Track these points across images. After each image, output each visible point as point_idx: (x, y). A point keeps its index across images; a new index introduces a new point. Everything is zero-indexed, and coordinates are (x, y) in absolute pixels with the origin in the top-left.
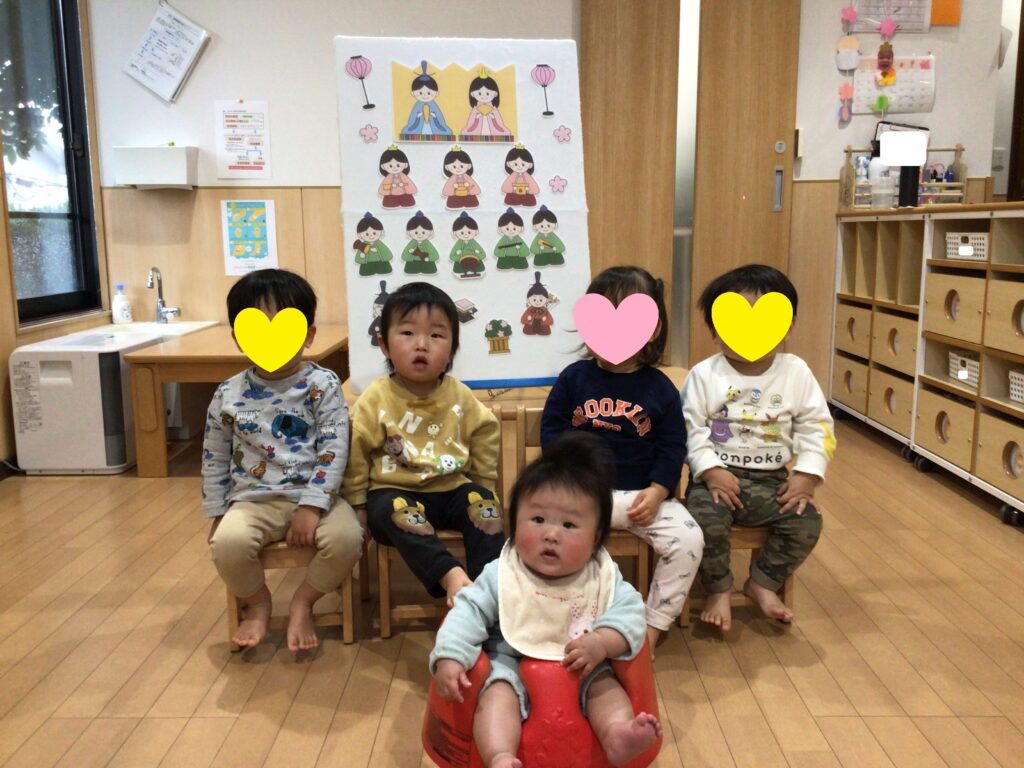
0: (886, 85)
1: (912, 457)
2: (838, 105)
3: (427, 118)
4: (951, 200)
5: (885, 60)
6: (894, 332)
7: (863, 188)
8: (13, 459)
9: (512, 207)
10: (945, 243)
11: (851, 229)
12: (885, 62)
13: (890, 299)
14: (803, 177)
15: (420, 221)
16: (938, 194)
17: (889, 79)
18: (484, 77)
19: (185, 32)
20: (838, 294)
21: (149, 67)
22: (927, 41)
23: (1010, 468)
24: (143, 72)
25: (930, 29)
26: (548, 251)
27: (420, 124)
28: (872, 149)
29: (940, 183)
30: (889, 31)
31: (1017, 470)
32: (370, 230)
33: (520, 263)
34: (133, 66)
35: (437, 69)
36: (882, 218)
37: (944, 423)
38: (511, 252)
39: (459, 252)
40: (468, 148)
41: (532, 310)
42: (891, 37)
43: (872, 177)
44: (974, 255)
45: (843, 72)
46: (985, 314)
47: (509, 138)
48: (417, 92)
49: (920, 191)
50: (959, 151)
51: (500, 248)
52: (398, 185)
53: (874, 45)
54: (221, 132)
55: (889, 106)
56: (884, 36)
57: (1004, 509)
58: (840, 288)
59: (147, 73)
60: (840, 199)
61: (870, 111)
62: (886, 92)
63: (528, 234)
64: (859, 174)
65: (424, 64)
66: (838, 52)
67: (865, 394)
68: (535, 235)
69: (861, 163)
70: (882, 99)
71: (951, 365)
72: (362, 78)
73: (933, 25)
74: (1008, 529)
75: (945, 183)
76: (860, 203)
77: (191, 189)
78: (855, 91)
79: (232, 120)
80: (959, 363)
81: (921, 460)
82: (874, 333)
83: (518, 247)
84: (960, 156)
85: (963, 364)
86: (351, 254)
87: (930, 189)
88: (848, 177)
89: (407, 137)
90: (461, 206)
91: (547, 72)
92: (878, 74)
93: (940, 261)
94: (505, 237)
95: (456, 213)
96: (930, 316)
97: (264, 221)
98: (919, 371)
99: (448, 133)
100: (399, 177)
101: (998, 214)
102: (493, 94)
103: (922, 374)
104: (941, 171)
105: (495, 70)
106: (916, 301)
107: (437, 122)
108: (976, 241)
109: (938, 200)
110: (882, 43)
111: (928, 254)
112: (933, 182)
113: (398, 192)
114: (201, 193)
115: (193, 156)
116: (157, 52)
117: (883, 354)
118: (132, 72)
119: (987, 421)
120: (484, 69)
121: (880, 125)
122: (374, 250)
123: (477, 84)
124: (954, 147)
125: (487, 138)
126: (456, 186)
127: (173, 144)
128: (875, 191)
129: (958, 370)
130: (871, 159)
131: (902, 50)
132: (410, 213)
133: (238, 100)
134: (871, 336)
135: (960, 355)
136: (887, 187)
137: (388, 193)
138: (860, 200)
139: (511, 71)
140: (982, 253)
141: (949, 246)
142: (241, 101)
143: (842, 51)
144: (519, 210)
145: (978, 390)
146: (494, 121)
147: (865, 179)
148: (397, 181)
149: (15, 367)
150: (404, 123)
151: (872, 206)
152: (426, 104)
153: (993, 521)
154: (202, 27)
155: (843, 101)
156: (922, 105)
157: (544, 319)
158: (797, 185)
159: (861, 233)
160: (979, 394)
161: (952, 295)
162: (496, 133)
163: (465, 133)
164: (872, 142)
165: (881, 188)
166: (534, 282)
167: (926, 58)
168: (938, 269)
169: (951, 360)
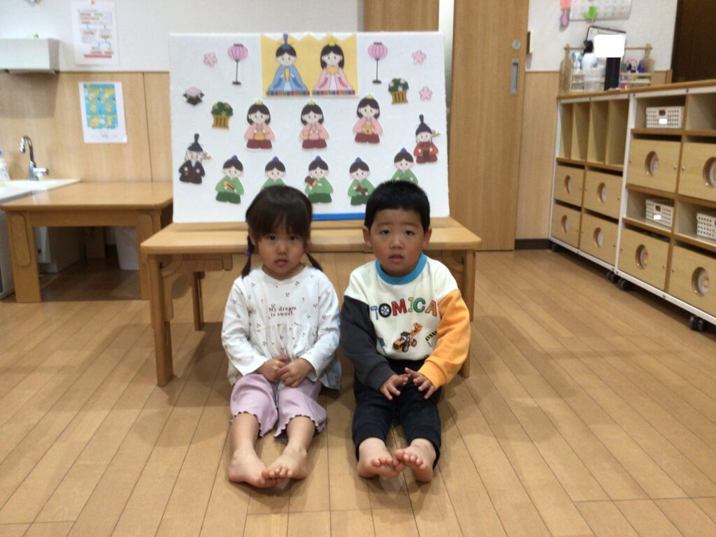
1: (616, 279)
3: (288, 79)
6: (602, 186)
7: (578, 77)
10: (645, 116)
11: (568, 109)
13: (599, 160)
14: (532, 70)
16: (632, 82)
18: (332, 44)
20: (557, 159)
23: (697, 288)
27: (282, 83)
28: (584, 47)
29: (634, 74)
31: (703, 290)
36: (594, 99)
37: (642, 253)
43: (585, 68)
44: (668, 124)
46: (681, 171)
47: (351, 92)
48: (280, 58)
49: (620, 79)
50: (648, 49)
54: (77, 27)
55: (597, 14)
57: (692, 319)
58: (559, 153)
60: (560, 86)
61: (583, 18)
62: (595, 3)
64: (575, 66)
65: (286, 36)
67: (578, 233)
69: (577, 57)
70: (592, 9)
71: (647, 209)
75: (637, 73)
76: (575, 88)
77: (54, 72)
79: (85, 17)
80: (654, 208)
81: (623, 282)
82: (586, 187)
84: (649, 53)
85: (658, 209)
87: (626, 78)
88: (566, 69)
89: (272, 93)
91: (382, 49)
93: (641, 131)
96: (633, 172)
97: (114, 99)
98: (623, 214)
99: (304, 89)
101: (692, 91)
102: (339, 58)
103: (625, 216)
104: (635, 65)
106: (622, 162)
107: (295, 81)
108: (670, 113)
109: (632, 85)
111: (631, 124)
112: (629, 73)
115: (54, 45)
117: (593, 203)
119: (679, 252)
120: (332, 37)
121: (591, 29)
123: (327, 50)
124: (645, 47)
125: (334, 93)
127: (37, 36)
128: (587, 79)
129: (654, 214)
130: (583, 55)
133: (90, 2)
134: (584, 190)
135: (655, 202)
136: (596, 76)
139: (353, 39)
140: (675, 122)
141: (648, 118)
142: (93, 2)
145: (672, 229)
146: (340, 79)
147: (579, 70)
150: (270, 81)
151: (585, 90)
152: (287, 67)
153: (683, 329)
156: (621, 14)
158: (528, 75)
159: (575, 111)
161: (651, 156)
162: (341, 88)
163: (317, 89)
164: (584, 41)
165: (592, 76)
168: (640, 135)
169: (648, 206)
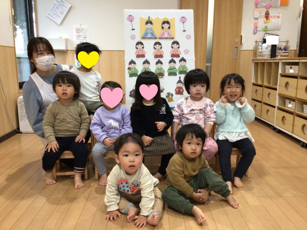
0: (267, 22)
1: (274, 129)
2: (253, 28)
3: (149, 33)
4: (285, 56)
5: (267, 15)
6: (269, 94)
7: (260, 52)
8: (18, 128)
9: (173, 58)
10: (285, 68)
11: (257, 64)
12: (267, 16)
13: (268, 84)
14: (242, 49)
15: (146, 62)
16: (281, 54)
17: (268, 21)
18: (166, 20)
19: (65, 5)
20: (252, 83)
21: (54, 15)
22: (279, 10)
23: (303, 132)
24: (52, 16)
25: (280, 7)
26: (183, 70)
27: (147, 34)
28: (263, 41)
29: (282, 51)
30: (268, 7)
31: (306, 132)
32: (132, 64)
33: (175, 74)
34: (49, 14)
35: (153, 18)
36: (266, 61)
37: (284, 119)
38: (172, 71)
39: (157, 71)
40: (160, 41)
41: (178, 88)
42: (269, 9)
43: (263, 49)
44: (294, 72)
45: (255, 19)
46: (297, 89)
47: (173, 38)
48: (147, 25)
49: (276, 53)
50: (287, 42)
51: (169, 70)
52: (141, 52)
53: (264, 11)
54: (75, 34)
55: (268, 29)
56: (267, 8)
57: (302, 143)
58: (253, 81)
59: (53, 16)
60: (253, 55)
61: (262, 30)
62: (267, 25)
63: (178, 65)
64: (259, 48)
65: (149, 17)
66: (254, 13)
67: (260, 111)
68: (179, 65)
69: (260, 45)
70: (266, 27)
71: (286, 103)
72: (131, 21)
73: (281, 5)
74: (303, 148)
75: (283, 51)
76: (259, 57)
77: (66, 51)
78: (258, 24)
79: (78, 31)
80: (288, 102)
81: (277, 130)
82: (263, 94)
83: (174, 69)
84: (288, 43)
85: (290, 103)
86: (127, 71)
87: (279, 53)
88: (256, 49)
89: (143, 38)
90: (158, 58)
91: (185, 19)
92: (265, 19)
93: (284, 74)
94: (171, 67)
95: (157, 60)
96: (281, 89)
98: (277, 104)
99: (155, 37)
100: (141, 50)
101: (301, 61)
102: (168, 25)
103: (278, 105)
104: (282, 48)
105: (169, 18)
106: (277, 85)
107: (152, 34)
108: (294, 68)
109: (281, 56)
110: (266, 11)
111: (280, 71)
112: (280, 51)
113: (140, 53)
114: (69, 52)
115: (67, 40)
116: (56, 10)
117: (266, 100)
118: (49, 16)
119: (297, 118)
120: (166, 18)
121: (265, 34)
122: (133, 70)
123: (164, 23)
124: (286, 41)
125: (166, 38)
126: (157, 52)
127: (61, 37)
128: (264, 53)
129: (288, 104)
130: (262, 44)
131: (272, 12)
132: (143, 60)
133: (80, 25)
134: (262, 95)
135: (289, 100)
136: (267, 52)
137: (138, 54)
138: (260, 56)
139: (174, 19)
140: (296, 71)
141: (286, 69)
142: (81, 25)
143: (255, 13)
144: (175, 59)
145: (295, 110)
146: (168, 33)
147: (261, 50)
148: (140, 50)
149: (19, 102)
150: (143, 34)
151: (263, 57)
152: (149, 28)
153: (298, 146)
154: (70, 3)
155: (255, 27)
156: (277, 28)
157: (181, 90)
158: (241, 51)
159: (259, 65)
160: (295, 111)
161: (287, 83)
162: (169, 37)
163: (160, 37)
164: (263, 39)
165: (266, 52)
166: (179, 79)
167: (279, 15)
168: (283, 76)
169: (286, 102)
